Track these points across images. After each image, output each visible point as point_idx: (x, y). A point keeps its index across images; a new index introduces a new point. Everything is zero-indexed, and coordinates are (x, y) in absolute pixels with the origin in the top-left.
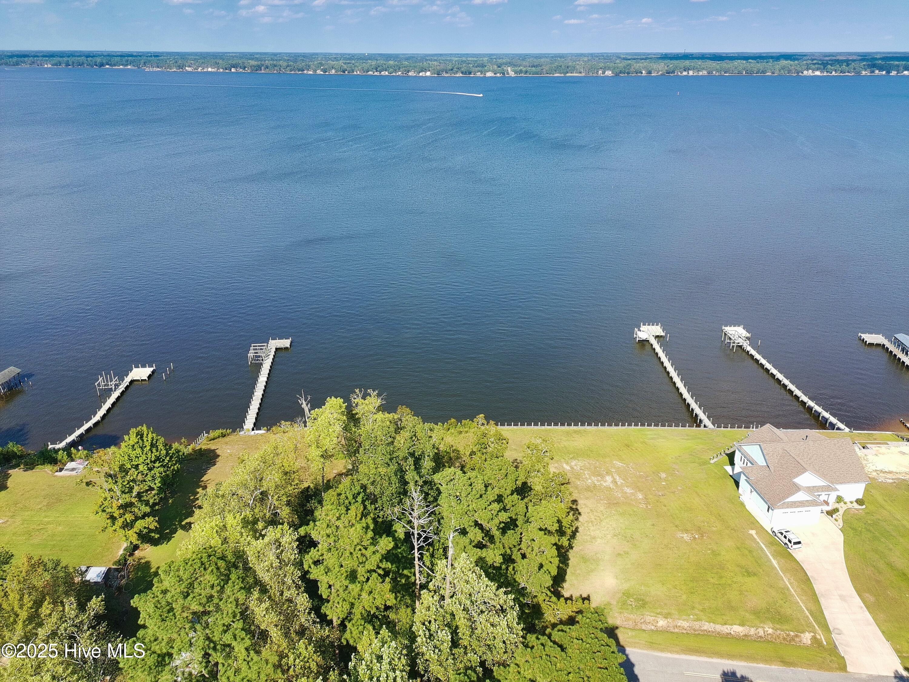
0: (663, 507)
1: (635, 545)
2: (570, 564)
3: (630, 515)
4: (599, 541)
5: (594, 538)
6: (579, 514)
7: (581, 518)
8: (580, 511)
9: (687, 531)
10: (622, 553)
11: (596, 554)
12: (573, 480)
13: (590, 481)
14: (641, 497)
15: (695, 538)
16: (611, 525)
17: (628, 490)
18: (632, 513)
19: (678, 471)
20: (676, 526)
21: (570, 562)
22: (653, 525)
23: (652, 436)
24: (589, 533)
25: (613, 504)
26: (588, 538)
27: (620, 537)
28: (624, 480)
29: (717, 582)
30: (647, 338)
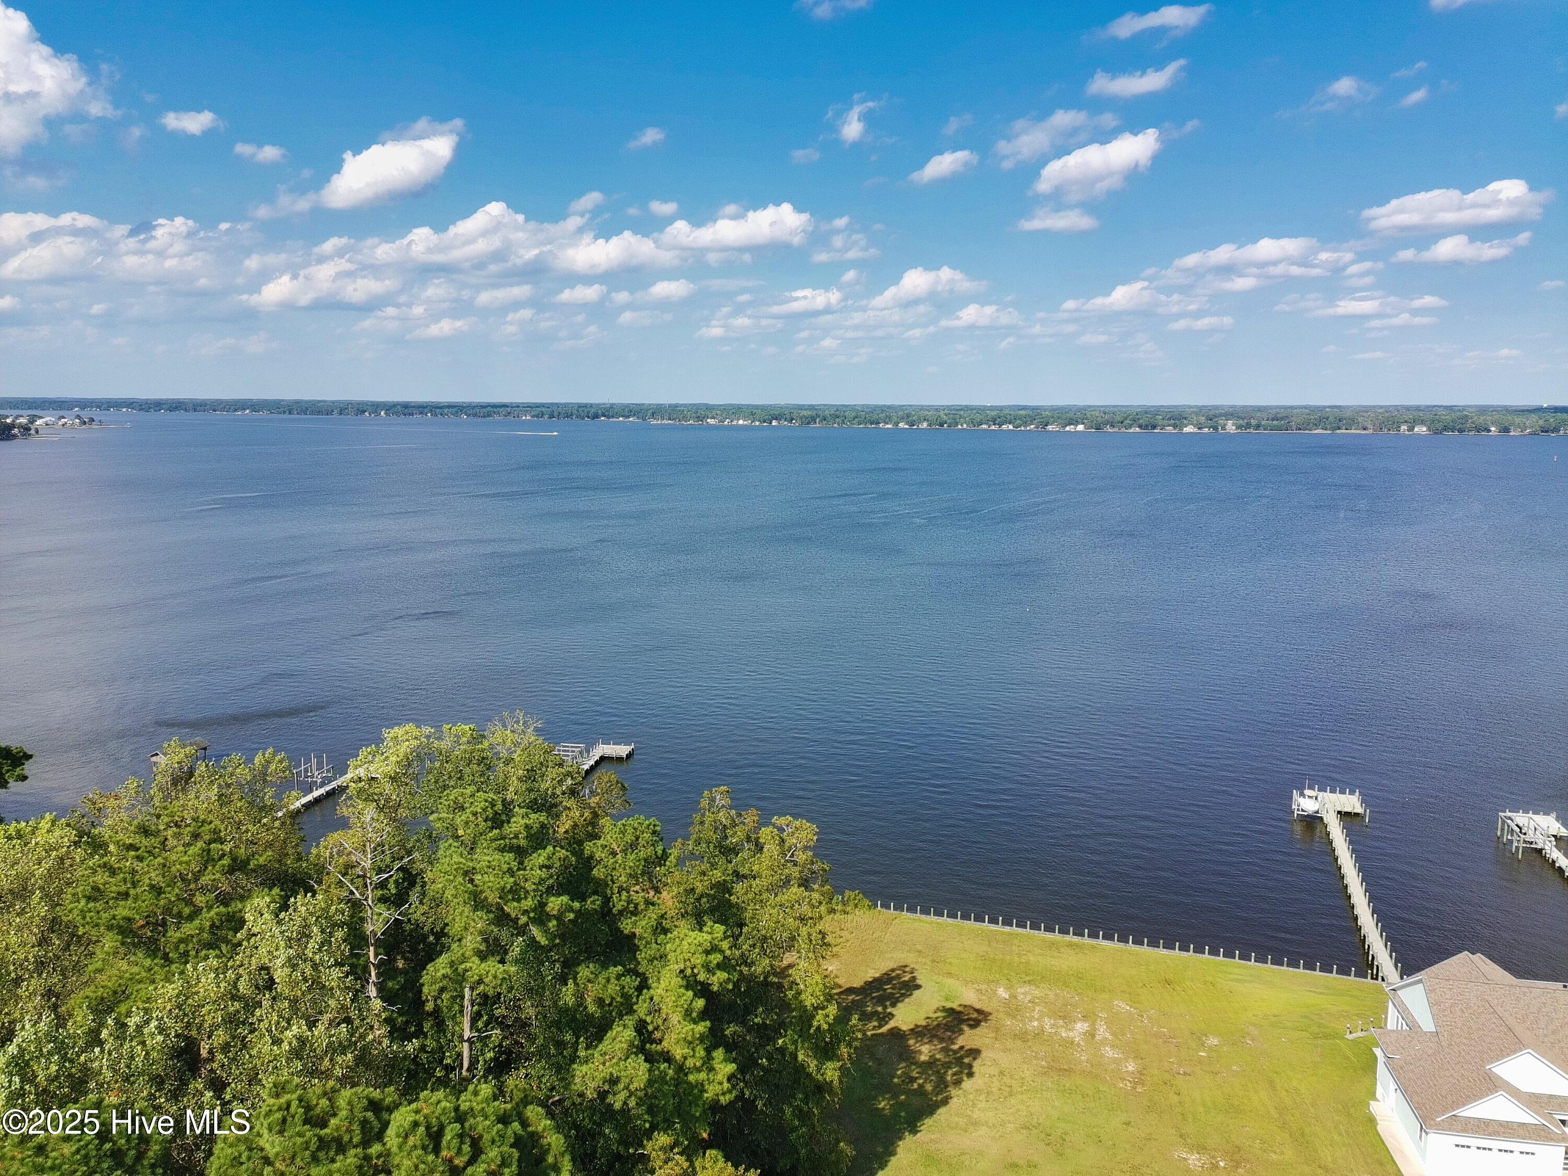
0: (1171, 1095)
1: (1061, 1155)
2: (890, 1164)
3: (1084, 1096)
4: (983, 1130)
5: (976, 1123)
6: (970, 1075)
7: (967, 1084)
8: (974, 1069)
9: (1201, 1148)
10: (1021, 1162)
11: (962, 1154)
12: (1001, 1016)
13: (1036, 1024)
14: (1130, 1068)
15: (1215, 1167)
16: (1028, 1107)
17: (1109, 1052)
18: (1090, 1093)
19: (1253, 1040)
20: (1181, 1136)
21: (893, 1159)
22: (1128, 1124)
23: (1240, 977)
24: (969, 1113)
25: (1060, 1070)
26: (962, 1121)
27: (1035, 1131)
28: (1114, 1034)
30: (1317, 812)
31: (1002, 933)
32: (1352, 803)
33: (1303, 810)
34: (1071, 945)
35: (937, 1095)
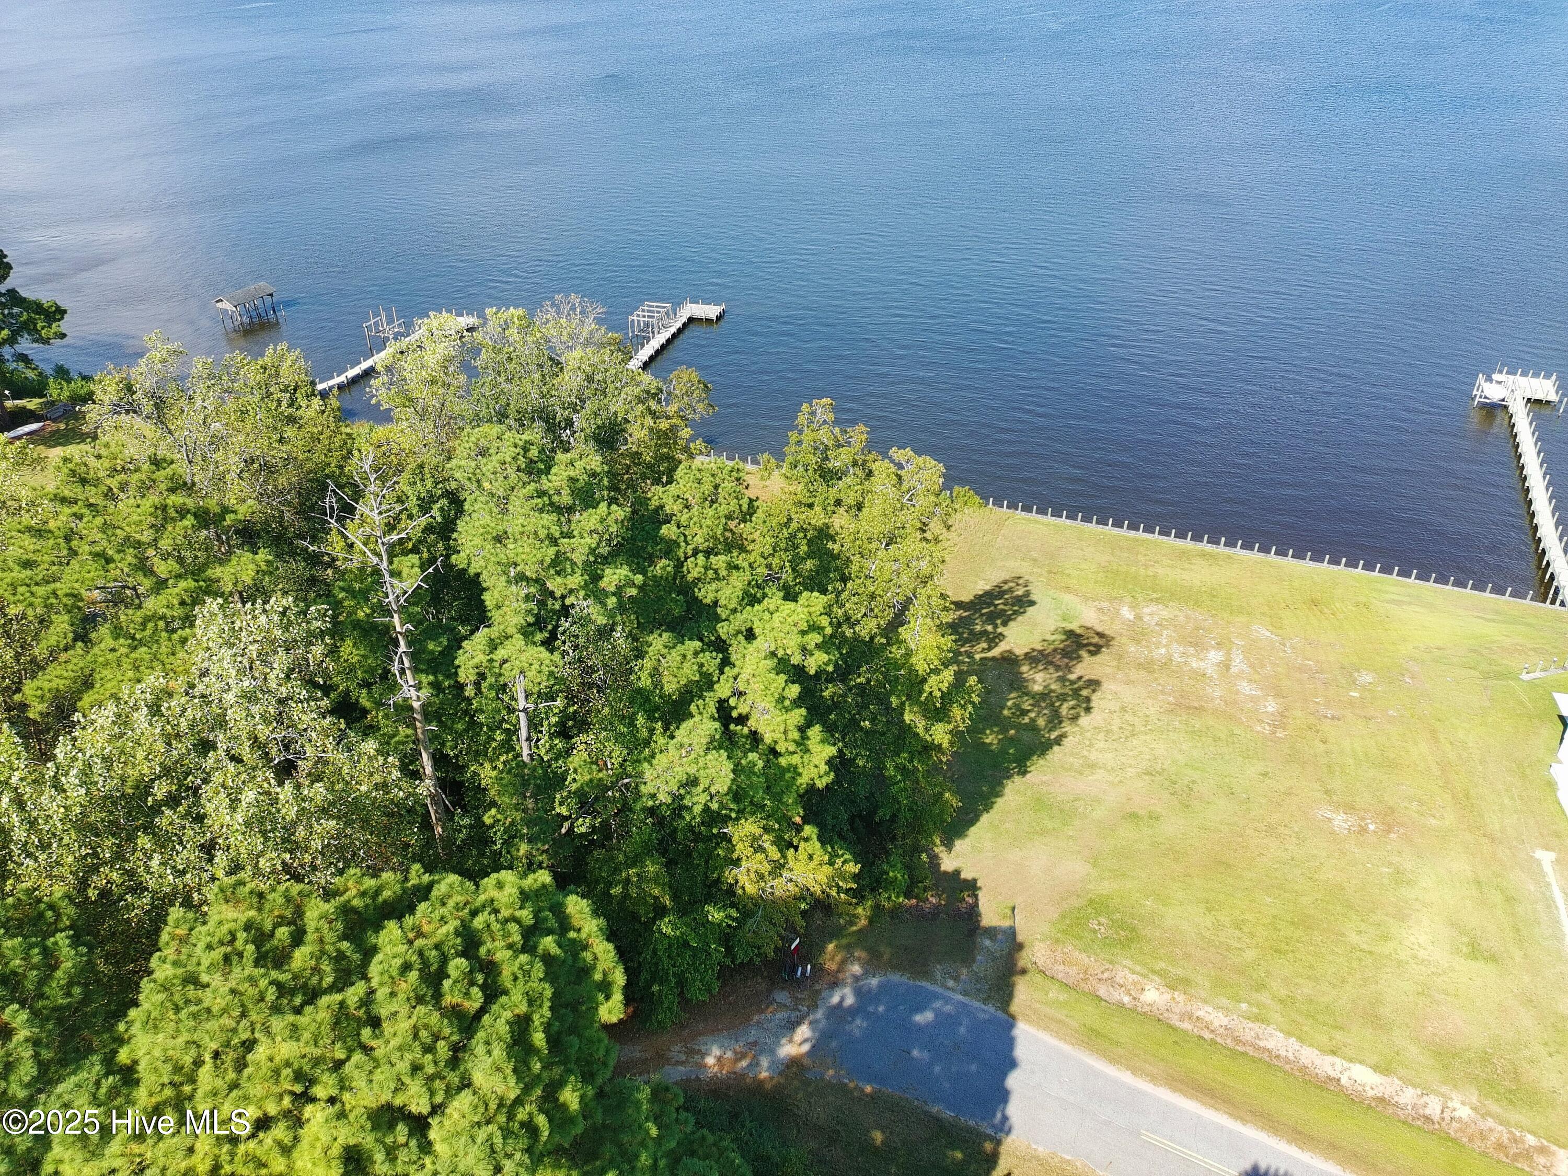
0: (1317, 742)
1: (1187, 806)
2: (996, 806)
3: (1216, 739)
4: (1100, 774)
5: (1092, 766)
6: (1088, 710)
7: (1084, 720)
8: (1093, 704)
9: (1349, 808)
10: (1141, 812)
11: (1076, 800)
12: (1124, 640)
13: (1163, 651)
14: (1270, 709)
15: (1363, 830)
16: (1152, 749)
17: (1245, 688)
18: (1223, 736)
19: (1412, 678)
20: (1327, 792)
21: (999, 800)
22: (1265, 775)
23: (1396, 597)
24: (1086, 753)
25: (1189, 708)
26: (1077, 763)
27: (1158, 778)
28: (1252, 666)
29: (1365, 947)
30: (1503, 400)
31: (1127, 539)
32: (1545, 388)
33: (1486, 398)
34: (1203, 555)
35: (1050, 731)
